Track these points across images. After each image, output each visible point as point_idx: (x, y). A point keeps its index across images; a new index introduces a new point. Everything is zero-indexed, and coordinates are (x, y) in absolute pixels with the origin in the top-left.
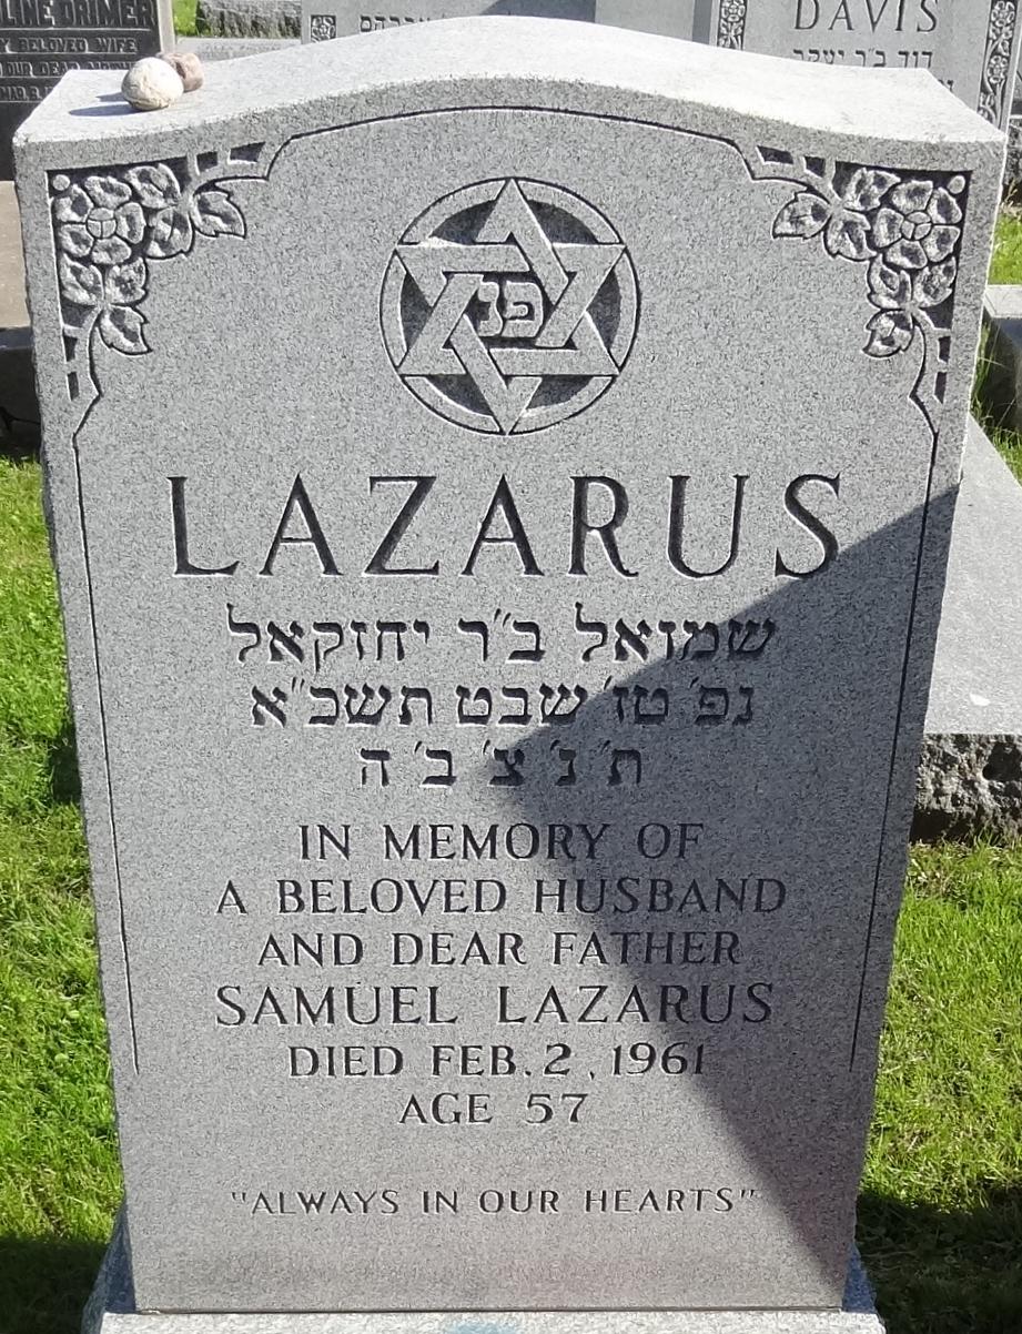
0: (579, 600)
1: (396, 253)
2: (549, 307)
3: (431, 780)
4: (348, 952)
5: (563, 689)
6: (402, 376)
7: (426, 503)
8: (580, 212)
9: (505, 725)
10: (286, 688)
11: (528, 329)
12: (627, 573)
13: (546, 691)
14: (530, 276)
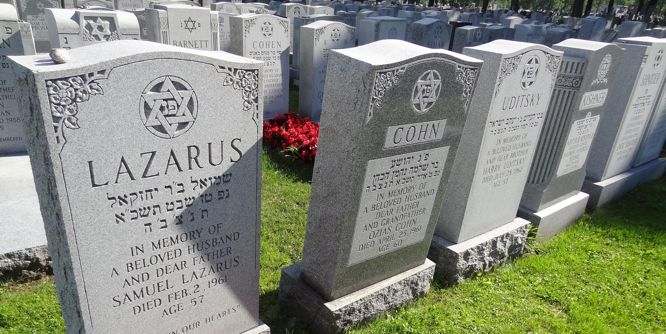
0: (191, 176)
1: (142, 96)
2: (178, 106)
3: (162, 228)
4: (145, 278)
5: (190, 198)
6: (146, 127)
7: (155, 158)
8: (183, 83)
9: (178, 210)
10: (124, 213)
11: (174, 112)
12: (201, 168)
13: (186, 199)
14: (173, 99)
